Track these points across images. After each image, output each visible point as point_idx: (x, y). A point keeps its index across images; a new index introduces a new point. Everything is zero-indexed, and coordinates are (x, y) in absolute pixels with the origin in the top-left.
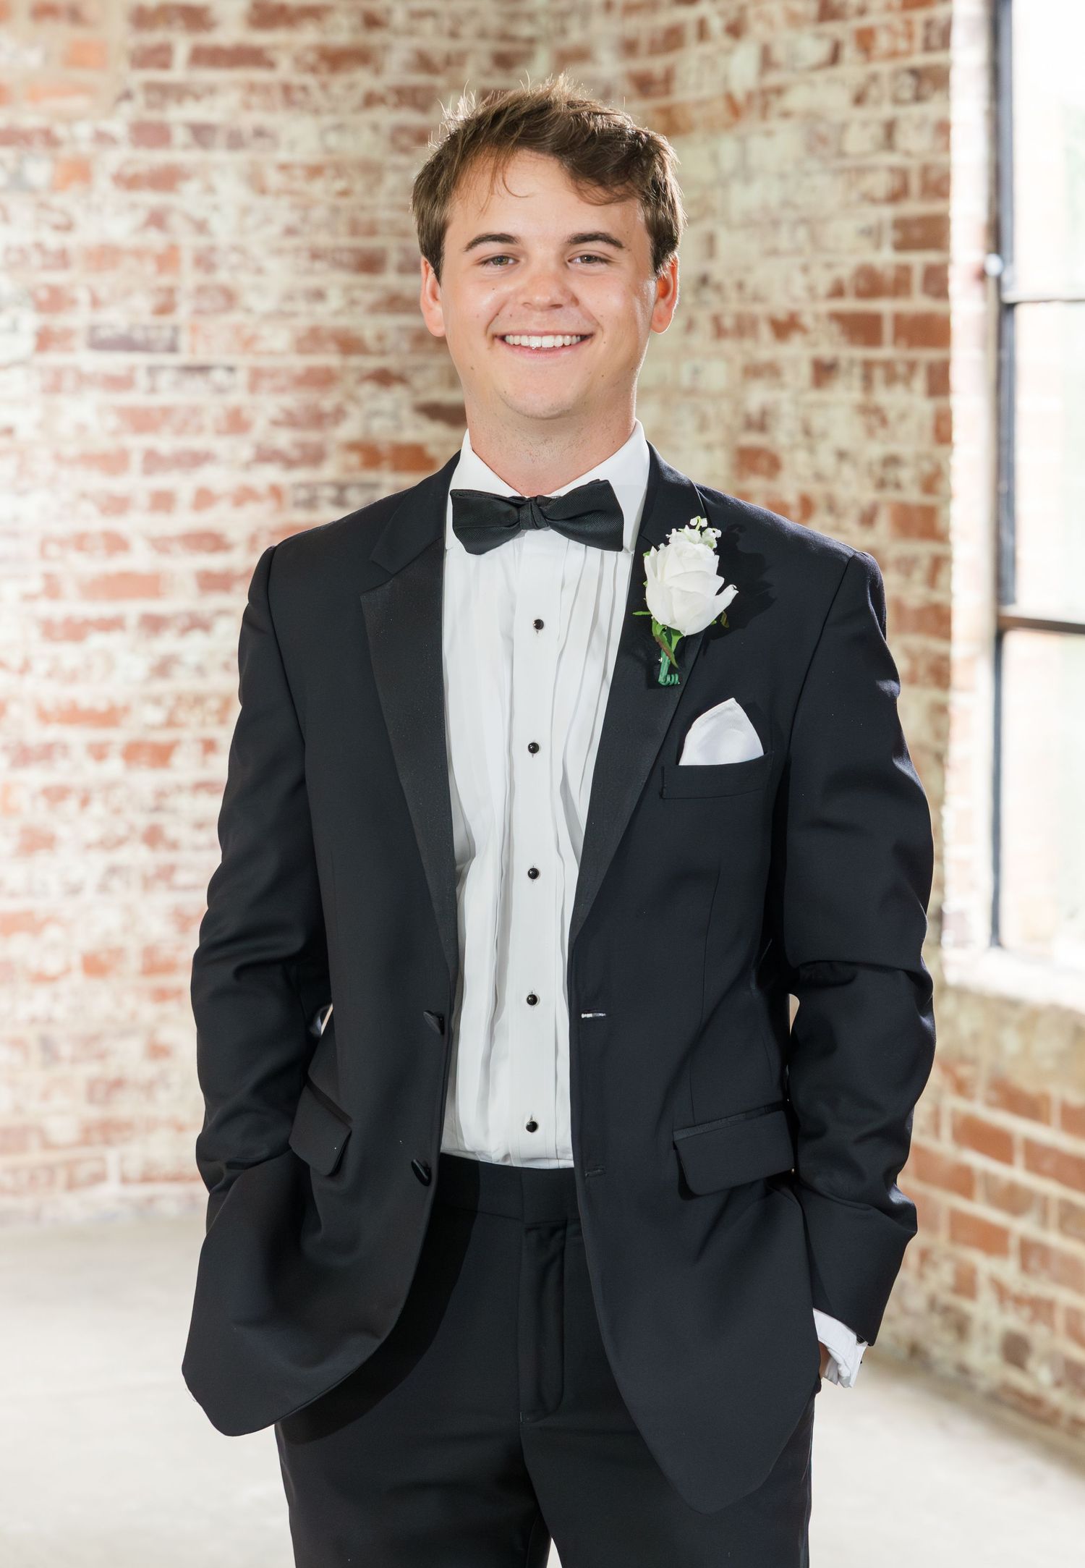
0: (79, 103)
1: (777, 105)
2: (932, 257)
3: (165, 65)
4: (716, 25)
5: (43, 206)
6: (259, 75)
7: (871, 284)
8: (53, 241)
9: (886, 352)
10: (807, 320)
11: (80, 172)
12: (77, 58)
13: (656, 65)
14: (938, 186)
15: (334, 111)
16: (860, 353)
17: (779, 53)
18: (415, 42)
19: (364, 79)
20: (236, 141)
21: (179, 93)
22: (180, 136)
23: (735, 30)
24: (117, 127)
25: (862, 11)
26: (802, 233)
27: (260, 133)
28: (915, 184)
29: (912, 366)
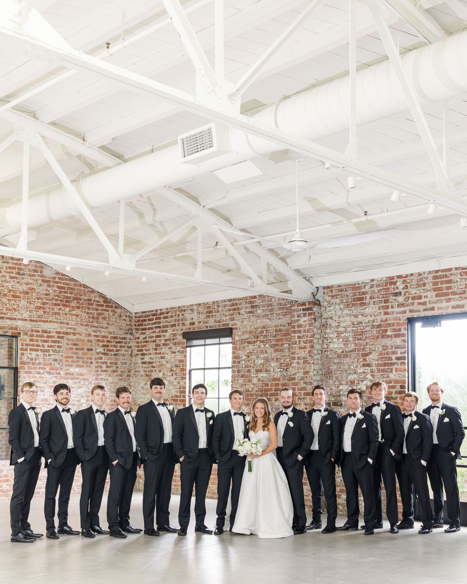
0: (90, 376)
1: (165, 379)
2: (184, 394)
3: (98, 372)
4: (157, 370)
5: (87, 386)
6: (107, 373)
7: (177, 396)
8: (88, 390)
9: (178, 403)
10: (169, 399)
11: (90, 383)
12: (90, 371)
13: (149, 374)
14: (185, 388)
15: (114, 377)
16: (175, 403)
17: (165, 374)
18: (121, 369)
19: (116, 374)
20: (105, 380)
21: (99, 375)
22: (100, 379)
23: (160, 371)
24: (94, 378)
25: (176, 371)
26: (168, 391)
27: (107, 379)
28: (182, 388)
29: (181, 404)
